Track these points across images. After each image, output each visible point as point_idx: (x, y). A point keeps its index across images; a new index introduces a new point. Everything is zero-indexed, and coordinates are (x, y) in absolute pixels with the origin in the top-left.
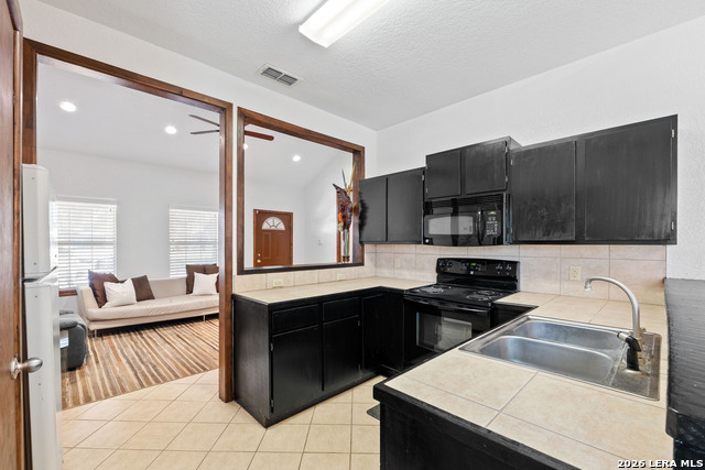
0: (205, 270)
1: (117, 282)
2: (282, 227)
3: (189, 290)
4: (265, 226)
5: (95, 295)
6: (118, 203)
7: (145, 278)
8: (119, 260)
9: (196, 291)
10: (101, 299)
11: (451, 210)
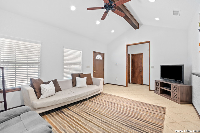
0: (80, 76)
2: (101, 58)
3: (75, 85)
4: (97, 58)
5: (35, 92)
9: (78, 85)
10: (38, 93)
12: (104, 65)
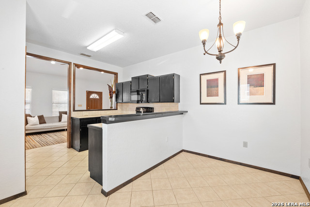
0: (66, 113)
1: (32, 117)
2: (98, 97)
3: (60, 120)
4: (91, 97)
6: (32, 88)
7: (42, 116)
8: (32, 110)
9: (62, 121)
11: (136, 93)
12: (102, 104)
